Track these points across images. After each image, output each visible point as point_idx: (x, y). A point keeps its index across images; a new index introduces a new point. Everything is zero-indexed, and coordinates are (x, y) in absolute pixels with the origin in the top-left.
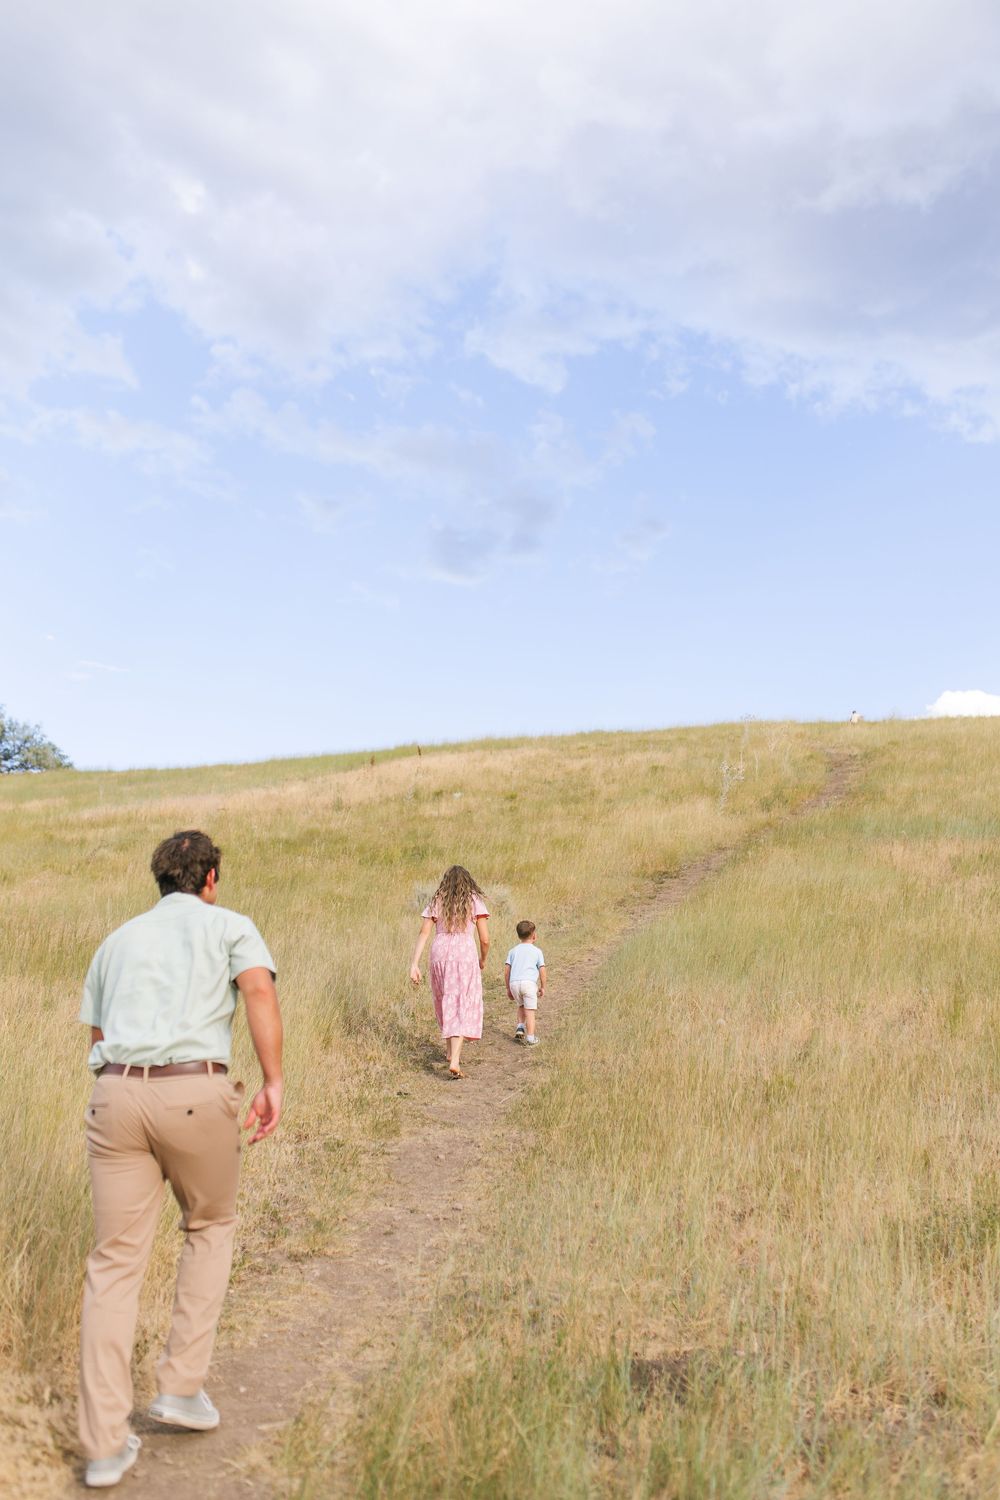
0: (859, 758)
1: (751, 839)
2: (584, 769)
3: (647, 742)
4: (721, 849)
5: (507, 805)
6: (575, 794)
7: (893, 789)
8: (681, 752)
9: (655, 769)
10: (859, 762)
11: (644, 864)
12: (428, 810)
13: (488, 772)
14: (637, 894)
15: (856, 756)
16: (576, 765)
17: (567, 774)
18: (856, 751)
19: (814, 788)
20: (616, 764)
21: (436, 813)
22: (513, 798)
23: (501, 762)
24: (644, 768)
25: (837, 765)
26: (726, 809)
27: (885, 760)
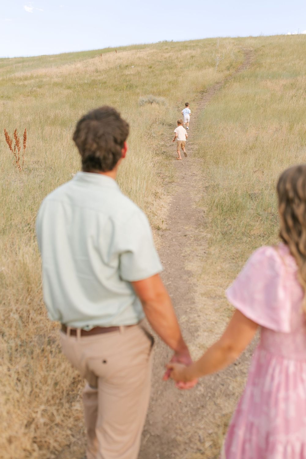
0: (253, 51)
1: (226, 80)
2: (169, 57)
3: (186, 46)
4: (217, 83)
5: (150, 70)
6: (169, 65)
7: (265, 63)
8: (199, 51)
9: (192, 57)
10: (253, 53)
11: (197, 89)
12: (127, 72)
13: (139, 58)
14: (197, 98)
15: (252, 51)
16: (167, 55)
17: (165, 58)
18: (252, 49)
19: (241, 63)
20: (179, 55)
21: (129, 73)
22: (151, 67)
23: (142, 54)
24: (189, 57)
25: (247, 54)
26: (217, 70)
27: (261, 53)
